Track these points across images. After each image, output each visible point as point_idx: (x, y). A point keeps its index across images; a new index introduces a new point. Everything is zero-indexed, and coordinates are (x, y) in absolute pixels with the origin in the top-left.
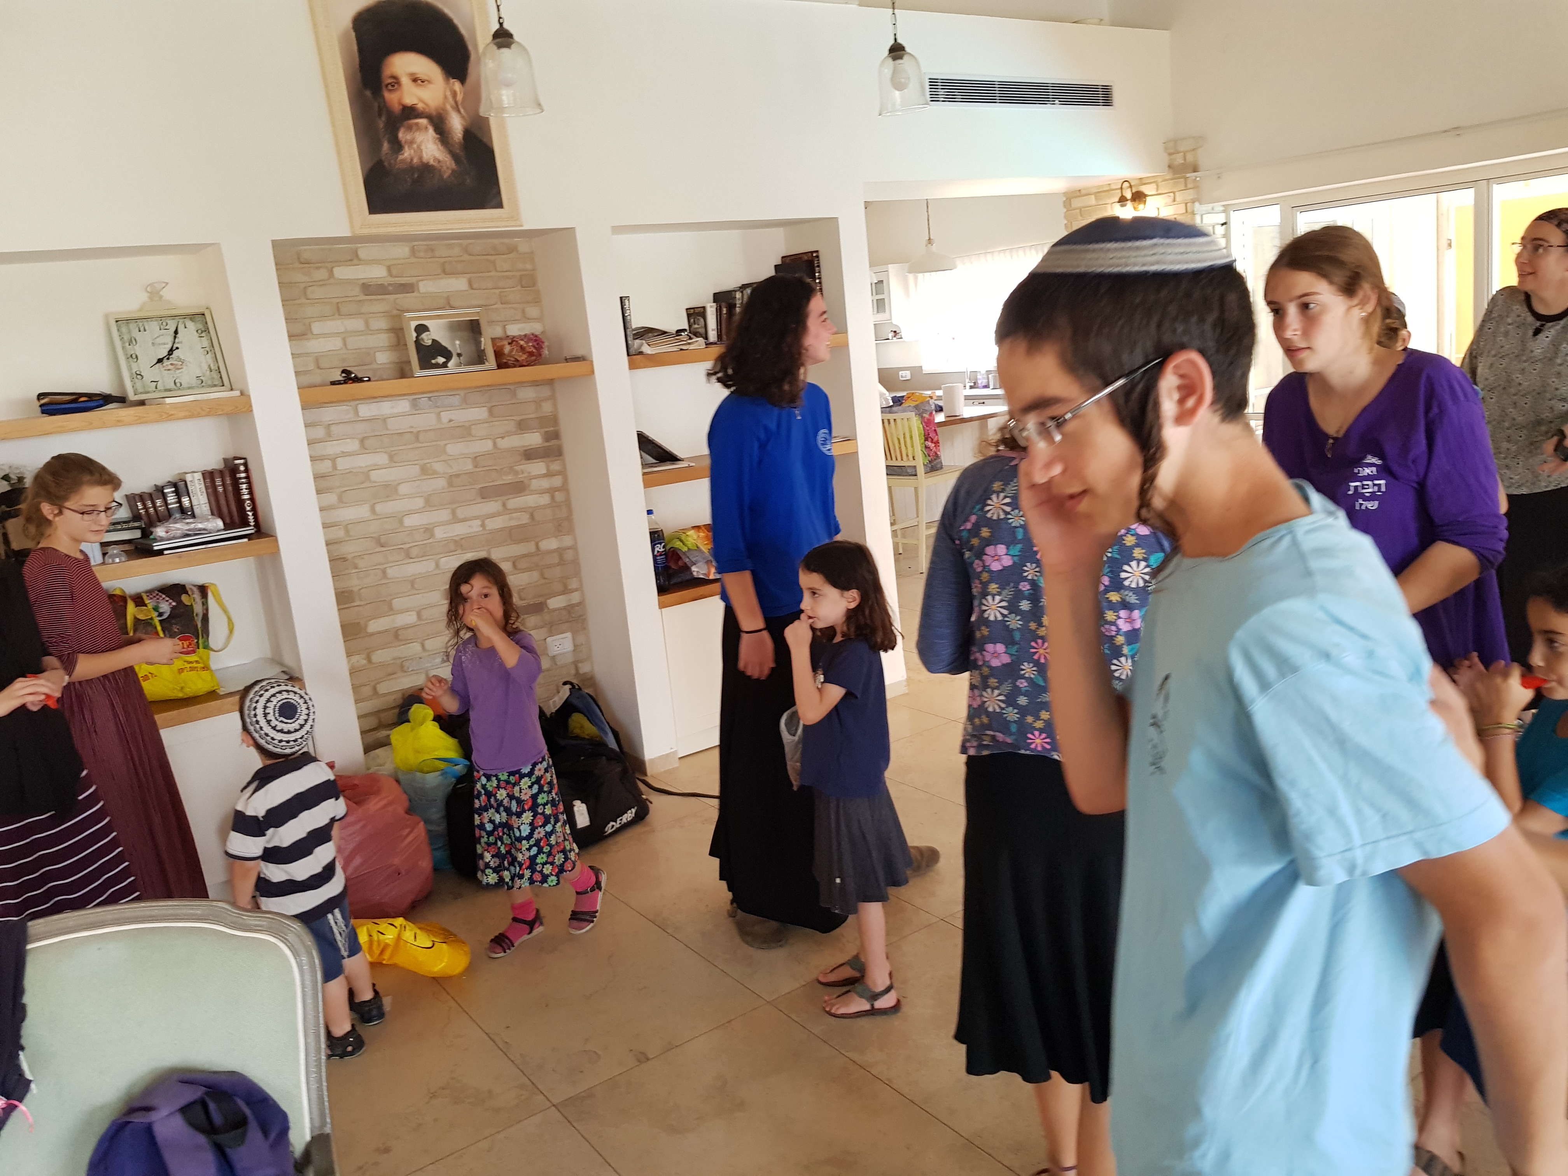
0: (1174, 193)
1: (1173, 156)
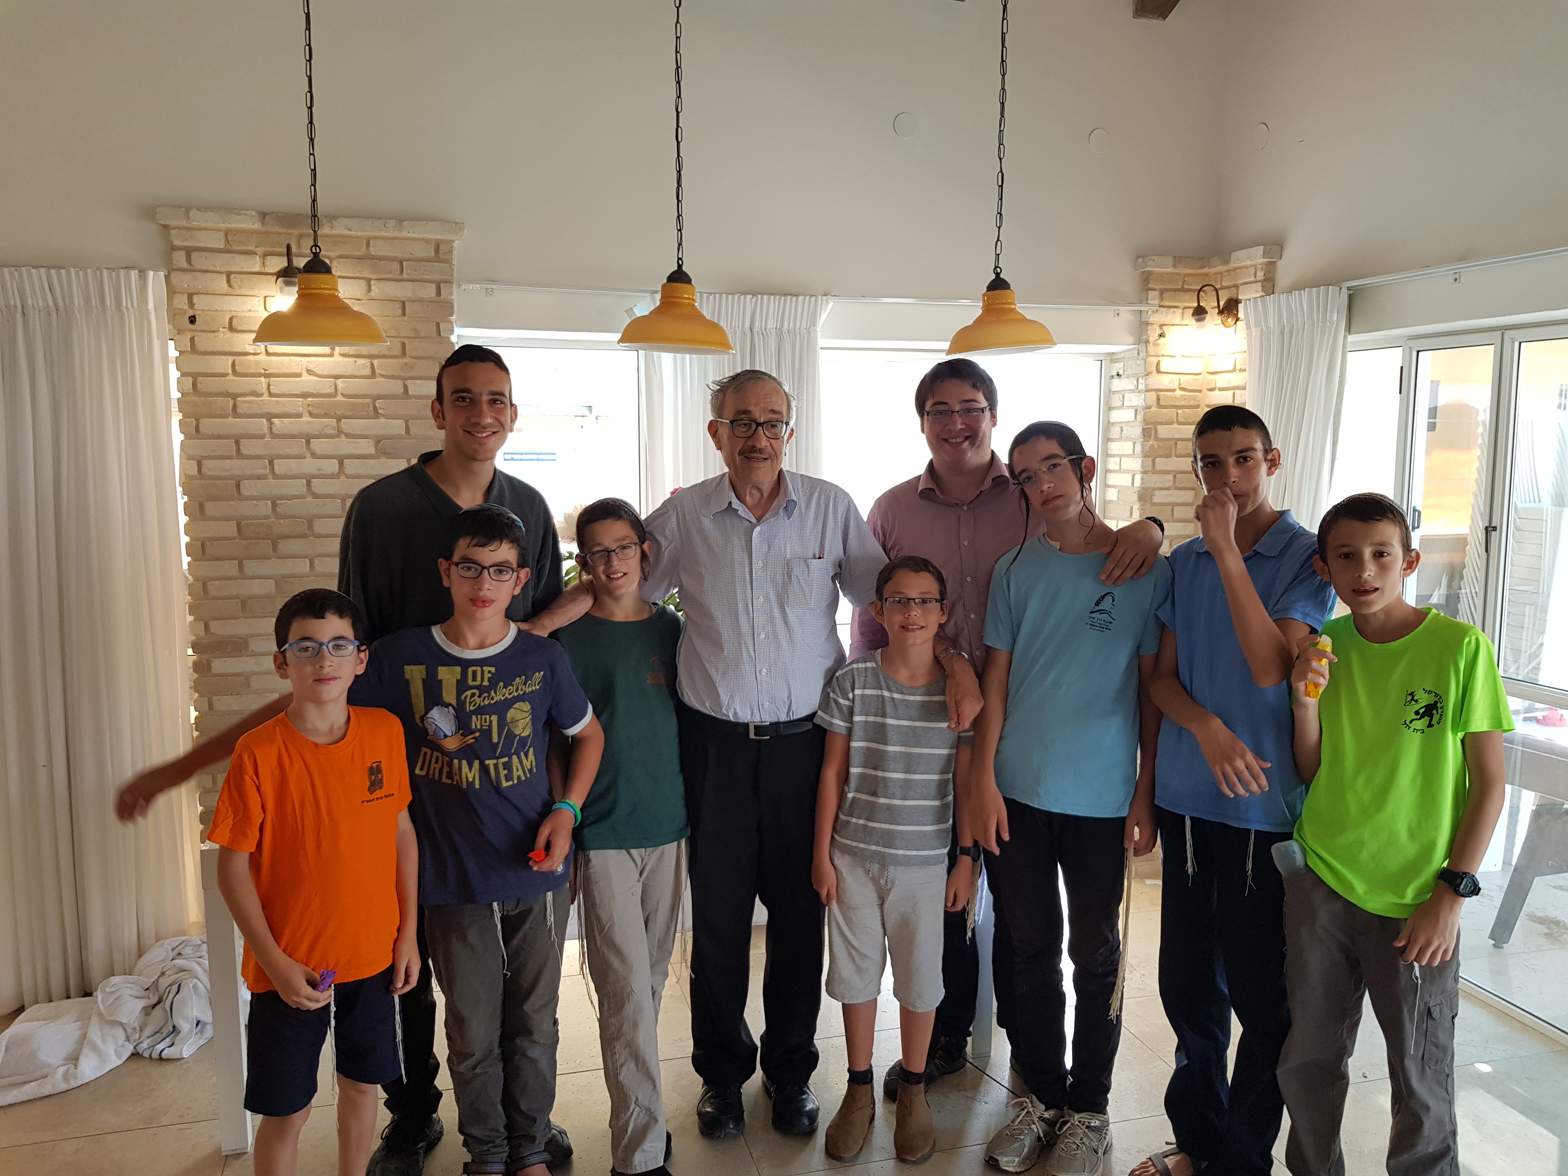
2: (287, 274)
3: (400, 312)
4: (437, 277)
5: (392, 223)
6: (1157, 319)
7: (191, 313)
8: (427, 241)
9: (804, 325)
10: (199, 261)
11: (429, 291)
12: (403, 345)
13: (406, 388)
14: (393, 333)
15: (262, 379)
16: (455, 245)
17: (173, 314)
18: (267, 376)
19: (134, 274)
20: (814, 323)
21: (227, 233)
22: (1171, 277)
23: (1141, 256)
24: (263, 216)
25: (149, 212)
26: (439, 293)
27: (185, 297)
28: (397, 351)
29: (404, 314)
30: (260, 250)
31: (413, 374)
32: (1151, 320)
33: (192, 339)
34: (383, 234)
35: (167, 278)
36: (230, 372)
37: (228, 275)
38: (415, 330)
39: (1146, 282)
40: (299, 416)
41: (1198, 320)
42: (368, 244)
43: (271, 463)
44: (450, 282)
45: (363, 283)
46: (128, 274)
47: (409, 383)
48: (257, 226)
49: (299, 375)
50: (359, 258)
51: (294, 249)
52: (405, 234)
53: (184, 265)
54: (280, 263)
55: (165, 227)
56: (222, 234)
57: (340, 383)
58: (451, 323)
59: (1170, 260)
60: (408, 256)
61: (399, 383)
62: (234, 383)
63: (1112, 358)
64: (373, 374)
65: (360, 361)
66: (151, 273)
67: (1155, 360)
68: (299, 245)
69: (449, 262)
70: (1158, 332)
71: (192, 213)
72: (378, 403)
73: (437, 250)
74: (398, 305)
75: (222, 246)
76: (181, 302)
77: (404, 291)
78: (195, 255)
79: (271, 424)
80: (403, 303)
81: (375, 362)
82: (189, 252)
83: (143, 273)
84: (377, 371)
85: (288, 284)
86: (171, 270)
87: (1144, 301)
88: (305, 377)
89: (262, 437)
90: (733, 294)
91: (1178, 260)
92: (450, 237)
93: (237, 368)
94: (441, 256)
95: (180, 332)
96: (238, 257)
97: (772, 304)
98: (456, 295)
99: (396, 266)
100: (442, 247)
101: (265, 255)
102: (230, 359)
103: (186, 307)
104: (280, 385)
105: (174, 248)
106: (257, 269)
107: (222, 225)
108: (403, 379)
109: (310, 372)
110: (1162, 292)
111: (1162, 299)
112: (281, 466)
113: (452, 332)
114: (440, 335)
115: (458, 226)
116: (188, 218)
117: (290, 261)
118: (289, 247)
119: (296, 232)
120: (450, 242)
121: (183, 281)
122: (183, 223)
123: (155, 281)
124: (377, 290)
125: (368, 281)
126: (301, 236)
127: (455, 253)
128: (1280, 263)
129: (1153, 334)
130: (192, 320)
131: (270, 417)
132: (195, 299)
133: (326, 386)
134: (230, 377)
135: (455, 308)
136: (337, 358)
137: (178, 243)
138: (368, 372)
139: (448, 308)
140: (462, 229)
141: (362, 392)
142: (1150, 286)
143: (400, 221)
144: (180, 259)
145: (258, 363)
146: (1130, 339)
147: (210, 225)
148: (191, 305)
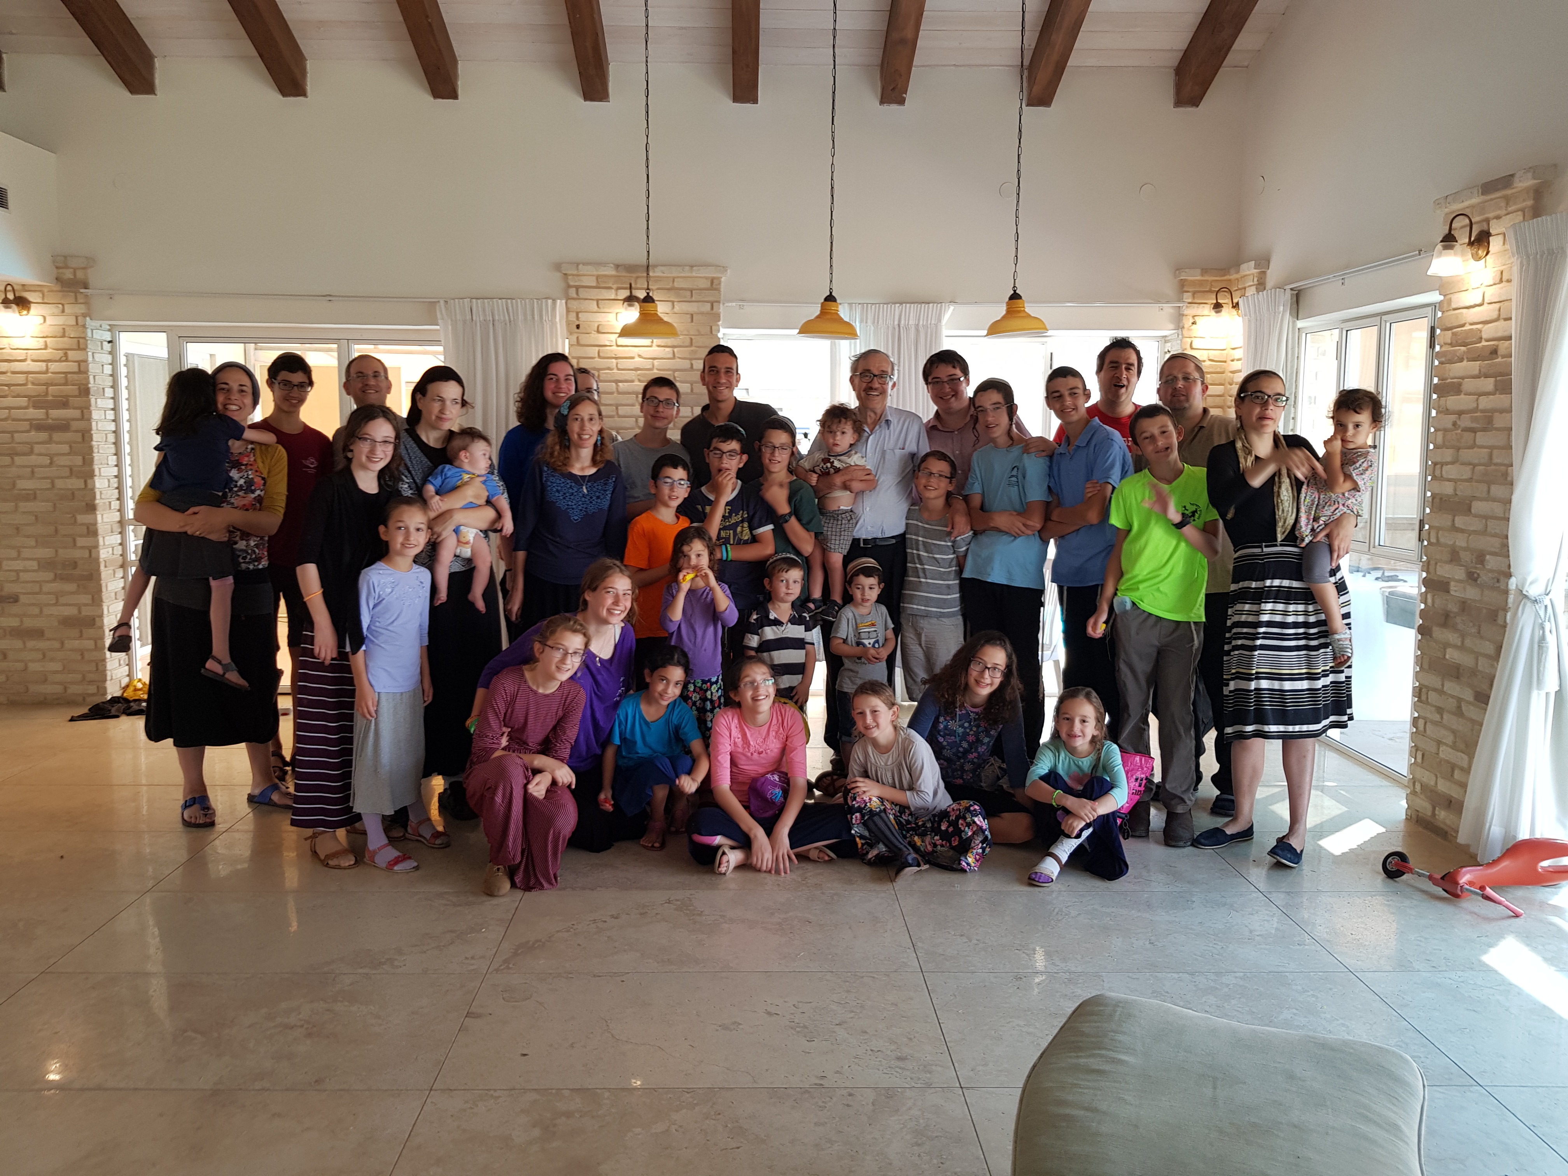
0: (63, 305)
1: (61, 271)
2: (630, 300)
3: (690, 320)
4: (711, 299)
5: (687, 268)
6: (1190, 311)
7: (577, 323)
8: (706, 278)
9: (933, 322)
10: (583, 293)
11: (707, 307)
12: (691, 339)
13: (692, 365)
14: (685, 333)
15: (614, 360)
16: (723, 280)
17: (568, 324)
18: (616, 358)
19: (550, 301)
20: (939, 320)
21: (598, 277)
22: (1201, 283)
23: (1178, 269)
24: (617, 267)
25: (558, 267)
26: (712, 308)
27: (574, 314)
28: (688, 343)
29: (692, 321)
30: (615, 286)
31: (696, 356)
32: (1185, 312)
33: (578, 338)
34: (682, 275)
35: (566, 303)
36: (596, 355)
37: (598, 300)
38: (698, 331)
39: (1182, 286)
40: (632, 381)
41: (1217, 312)
42: (673, 281)
43: (617, 409)
44: (719, 302)
45: (670, 304)
46: (547, 303)
47: (694, 362)
48: (614, 273)
49: (633, 358)
50: (668, 289)
51: (633, 285)
52: (694, 274)
53: (575, 296)
54: (625, 293)
55: (565, 274)
56: (594, 278)
57: (656, 362)
58: (718, 326)
59: (1199, 271)
60: (695, 287)
61: (688, 361)
62: (598, 363)
63: (1165, 339)
64: (674, 357)
65: (667, 349)
66: (559, 301)
67: (1189, 340)
68: (636, 284)
69: (718, 290)
70: (1191, 321)
71: (580, 266)
72: (677, 374)
73: (712, 283)
74: (689, 316)
75: (594, 284)
76: (573, 316)
77: (692, 308)
78: (581, 290)
79: (618, 386)
80: (692, 315)
81: (676, 350)
82: (577, 288)
83: (554, 301)
84: (677, 355)
85: (630, 305)
86: (568, 299)
87: (1180, 300)
88: (637, 359)
89: (612, 393)
90: (887, 304)
91: (1205, 271)
92: (719, 275)
93: (601, 354)
94: (714, 286)
95: (571, 334)
96: (603, 290)
97: (912, 309)
98: (722, 309)
99: (689, 293)
100: (715, 281)
101: (618, 289)
102: (597, 349)
103: (575, 319)
104: (624, 363)
105: (569, 286)
106: (613, 297)
107: (595, 273)
108: (691, 359)
109: (640, 356)
110: (1194, 293)
111: (1194, 298)
112: (622, 410)
113: (719, 331)
114: (711, 332)
115: (724, 269)
116: (578, 269)
117: (631, 292)
118: (631, 285)
119: (634, 275)
120: (719, 278)
121: (574, 305)
122: (575, 272)
123: (560, 304)
124: (677, 308)
125: (673, 302)
126: (637, 277)
127: (722, 284)
128: (1269, 272)
129: (1187, 322)
130: (578, 327)
131: (617, 382)
132: (580, 315)
133: (647, 364)
134: (597, 359)
135: (722, 316)
136: (655, 348)
137: (572, 283)
138: (671, 356)
139: (717, 317)
140: (726, 271)
141: (668, 367)
142: (1185, 289)
143: (692, 267)
144: (572, 292)
145: (611, 351)
146: (1172, 326)
147: (589, 273)
148: (578, 318)
